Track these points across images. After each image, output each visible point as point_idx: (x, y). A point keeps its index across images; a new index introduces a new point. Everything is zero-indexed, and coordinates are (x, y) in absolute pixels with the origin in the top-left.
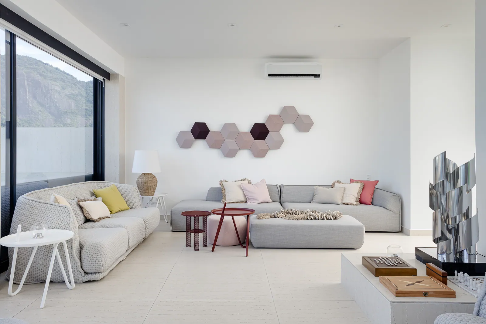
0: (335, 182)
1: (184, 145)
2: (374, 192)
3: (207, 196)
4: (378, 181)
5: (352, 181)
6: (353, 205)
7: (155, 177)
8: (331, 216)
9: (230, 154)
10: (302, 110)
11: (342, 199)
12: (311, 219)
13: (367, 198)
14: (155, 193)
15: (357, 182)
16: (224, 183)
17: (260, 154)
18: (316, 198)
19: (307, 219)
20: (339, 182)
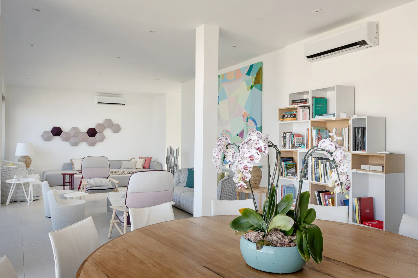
0: (132, 159)
1: (47, 139)
2: (150, 163)
3: (62, 168)
4: (152, 158)
5: (140, 158)
6: (140, 169)
7: (30, 158)
8: (132, 172)
9: (75, 144)
10: (115, 121)
11: (135, 166)
12: (123, 174)
13: (147, 166)
14: (30, 167)
15: (142, 158)
16: (73, 160)
17: (92, 144)
18: (122, 167)
19: (121, 174)
20: (134, 158)
